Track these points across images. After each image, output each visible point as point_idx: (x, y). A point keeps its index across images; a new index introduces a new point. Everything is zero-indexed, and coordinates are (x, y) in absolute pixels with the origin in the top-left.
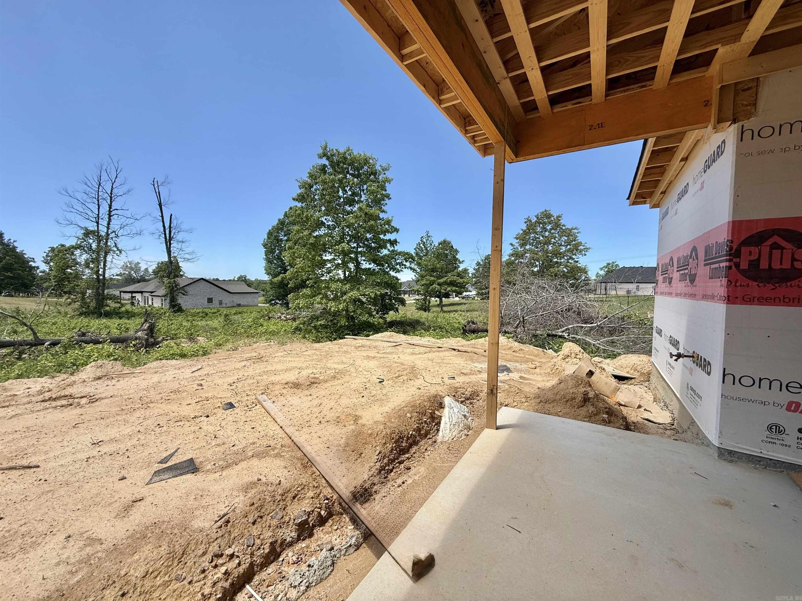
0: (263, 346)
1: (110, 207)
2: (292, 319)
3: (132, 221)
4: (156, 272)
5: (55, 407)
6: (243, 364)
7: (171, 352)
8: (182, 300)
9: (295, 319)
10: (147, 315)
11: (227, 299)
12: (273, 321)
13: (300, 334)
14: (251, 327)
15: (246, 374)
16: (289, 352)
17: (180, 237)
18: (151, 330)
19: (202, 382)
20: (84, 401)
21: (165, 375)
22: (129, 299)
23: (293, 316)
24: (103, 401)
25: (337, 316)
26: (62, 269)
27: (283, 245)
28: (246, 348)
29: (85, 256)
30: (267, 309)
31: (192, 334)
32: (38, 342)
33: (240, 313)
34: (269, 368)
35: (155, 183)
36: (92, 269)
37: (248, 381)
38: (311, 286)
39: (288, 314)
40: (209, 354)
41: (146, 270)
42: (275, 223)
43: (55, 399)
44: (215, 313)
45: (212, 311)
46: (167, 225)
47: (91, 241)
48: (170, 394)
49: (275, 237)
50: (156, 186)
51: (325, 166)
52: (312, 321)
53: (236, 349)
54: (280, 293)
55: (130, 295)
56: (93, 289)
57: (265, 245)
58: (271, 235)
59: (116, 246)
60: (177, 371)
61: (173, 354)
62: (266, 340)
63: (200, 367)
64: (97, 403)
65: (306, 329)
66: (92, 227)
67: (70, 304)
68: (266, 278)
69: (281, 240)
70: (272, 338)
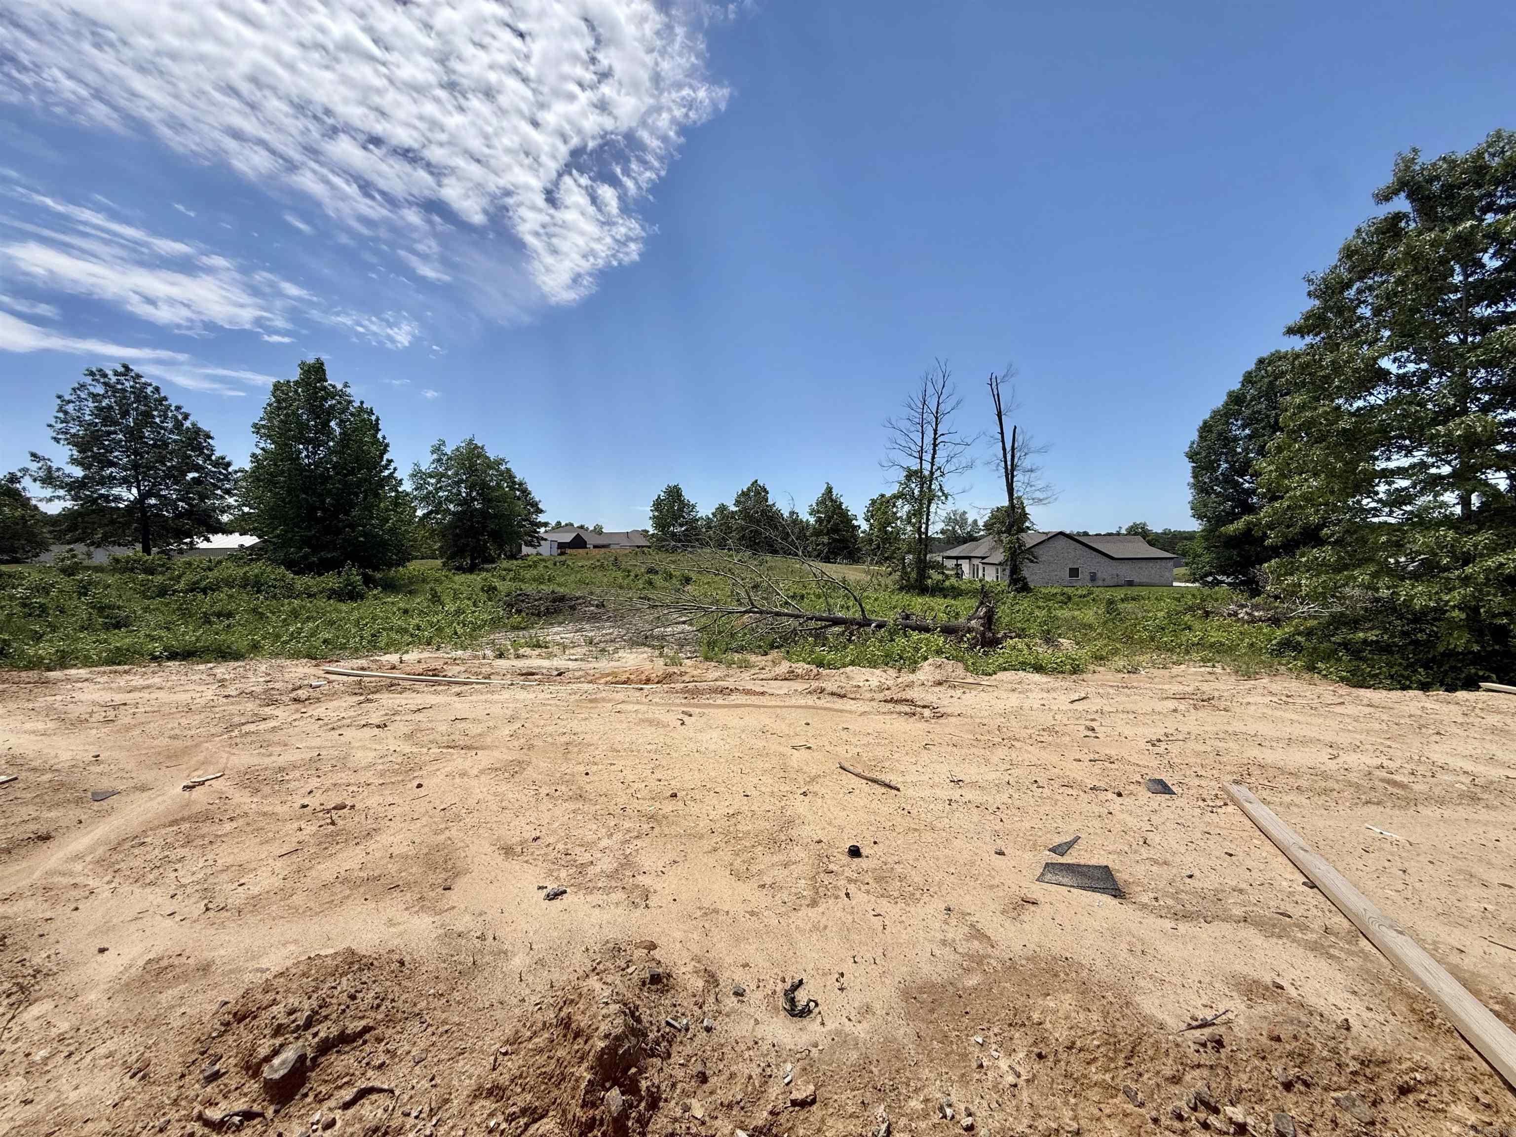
0: (1195, 674)
1: (935, 431)
2: (1269, 619)
3: (962, 447)
4: (988, 526)
5: (899, 713)
6: (1171, 704)
7: (1021, 659)
8: (1028, 572)
9: (1278, 620)
10: (984, 594)
11: (1106, 570)
12: (1216, 621)
13: (1295, 659)
14: (1163, 629)
15: (1184, 729)
16: (1284, 698)
17: (1026, 463)
18: (989, 619)
19: (1094, 724)
20: (927, 713)
21: (1028, 697)
22: (953, 569)
23: (1271, 612)
24: (951, 719)
25: (1428, 623)
26: (883, 528)
27: (1239, 450)
28: (1156, 672)
29: (907, 508)
30: (1196, 593)
31: (1049, 632)
32: (867, 623)
33: (1133, 599)
34: (1237, 726)
35: (994, 380)
36: (913, 525)
37: (1191, 745)
38: (1336, 542)
39: (1256, 607)
40: (1083, 672)
41: (975, 522)
42: (1219, 401)
43: (897, 702)
44: (1084, 596)
45: (1080, 592)
46: (1008, 447)
47: (913, 486)
48: (1042, 733)
49: (1220, 434)
50: (994, 384)
51: (1398, 217)
52: (1336, 629)
53: (1135, 671)
54: (1230, 558)
55: (954, 562)
56: (914, 553)
57: (1192, 456)
58: (1210, 431)
59: (941, 489)
60: (1045, 695)
61: (1023, 663)
62: (1202, 660)
63: (1083, 695)
64: (942, 721)
65: (1315, 649)
66: (914, 465)
67: (890, 574)
68: (1194, 526)
69: (1236, 439)
70: (1218, 659)
